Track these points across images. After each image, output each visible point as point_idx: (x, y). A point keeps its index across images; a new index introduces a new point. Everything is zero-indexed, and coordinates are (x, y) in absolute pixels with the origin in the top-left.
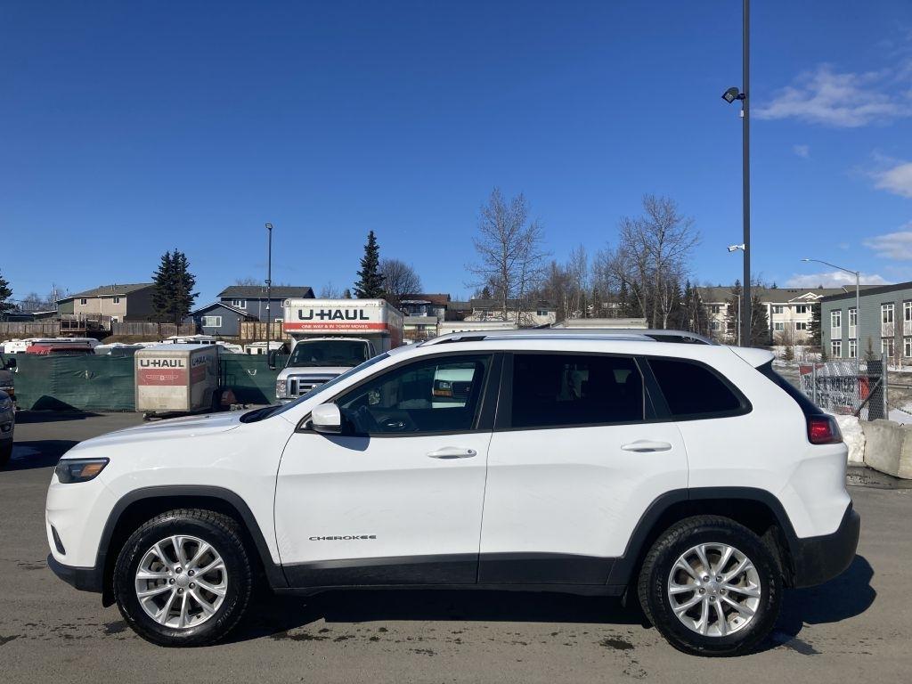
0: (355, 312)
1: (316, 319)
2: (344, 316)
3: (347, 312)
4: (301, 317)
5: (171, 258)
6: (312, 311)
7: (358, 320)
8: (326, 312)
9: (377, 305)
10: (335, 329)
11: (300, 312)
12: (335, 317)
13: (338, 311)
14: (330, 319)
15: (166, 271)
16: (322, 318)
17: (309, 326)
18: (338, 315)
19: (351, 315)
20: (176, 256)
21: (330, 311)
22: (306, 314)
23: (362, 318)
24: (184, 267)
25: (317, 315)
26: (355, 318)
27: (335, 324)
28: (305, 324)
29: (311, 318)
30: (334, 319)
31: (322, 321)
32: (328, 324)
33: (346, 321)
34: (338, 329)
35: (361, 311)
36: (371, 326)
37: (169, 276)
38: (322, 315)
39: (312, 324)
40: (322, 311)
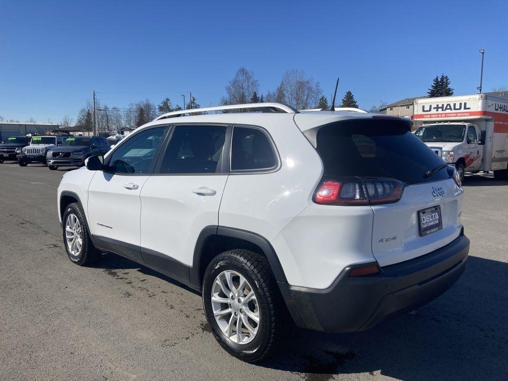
0: (461, 104)
1: (434, 111)
2: (452, 107)
3: (455, 105)
4: (424, 111)
5: (439, 80)
6: (431, 106)
7: (462, 110)
8: (440, 106)
9: (477, 98)
10: (446, 117)
11: (423, 107)
12: (446, 109)
13: (448, 105)
14: (443, 110)
15: (436, 87)
16: (437, 110)
17: (429, 116)
18: (448, 107)
19: (458, 107)
20: (443, 78)
21: (443, 105)
22: (427, 108)
23: (465, 108)
24: (447, 84)
25: (434, 108)
26: (460, 108)
27: (445, 114)
28: (426, 115)
29: (430, 110)
30: (445, 110)
31: (437, 112)
32: (441, 114)
33: (454, 111)
34: (448, 117)
35: (465, 104)
36: (472, 114)
37: (438, 91)
38: (437, 108)
39: (431, 115)
40: (438, 105)
